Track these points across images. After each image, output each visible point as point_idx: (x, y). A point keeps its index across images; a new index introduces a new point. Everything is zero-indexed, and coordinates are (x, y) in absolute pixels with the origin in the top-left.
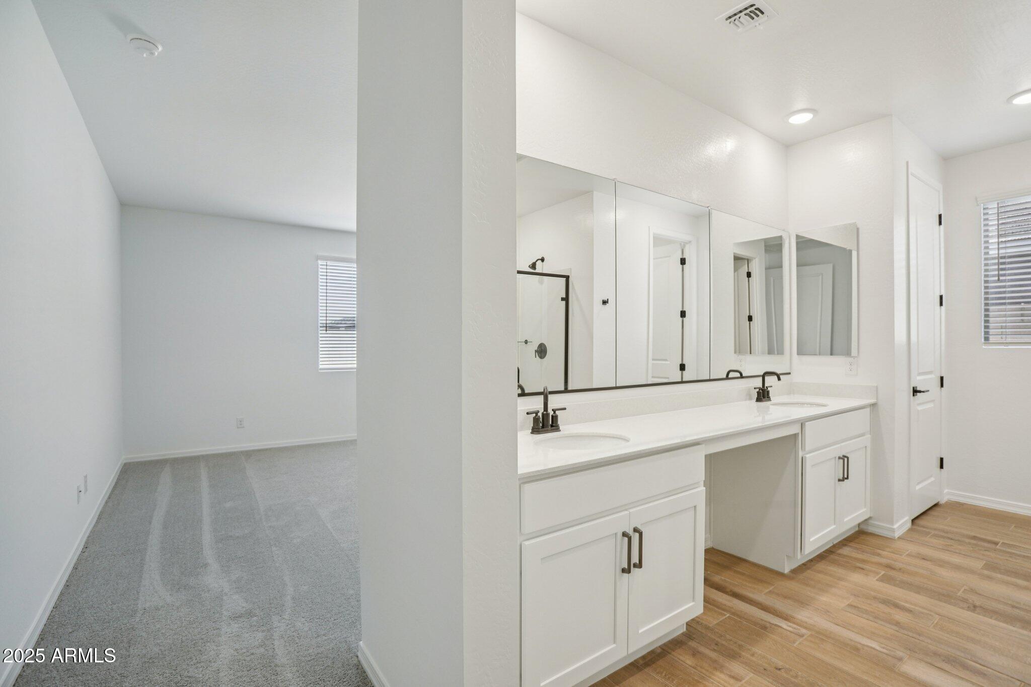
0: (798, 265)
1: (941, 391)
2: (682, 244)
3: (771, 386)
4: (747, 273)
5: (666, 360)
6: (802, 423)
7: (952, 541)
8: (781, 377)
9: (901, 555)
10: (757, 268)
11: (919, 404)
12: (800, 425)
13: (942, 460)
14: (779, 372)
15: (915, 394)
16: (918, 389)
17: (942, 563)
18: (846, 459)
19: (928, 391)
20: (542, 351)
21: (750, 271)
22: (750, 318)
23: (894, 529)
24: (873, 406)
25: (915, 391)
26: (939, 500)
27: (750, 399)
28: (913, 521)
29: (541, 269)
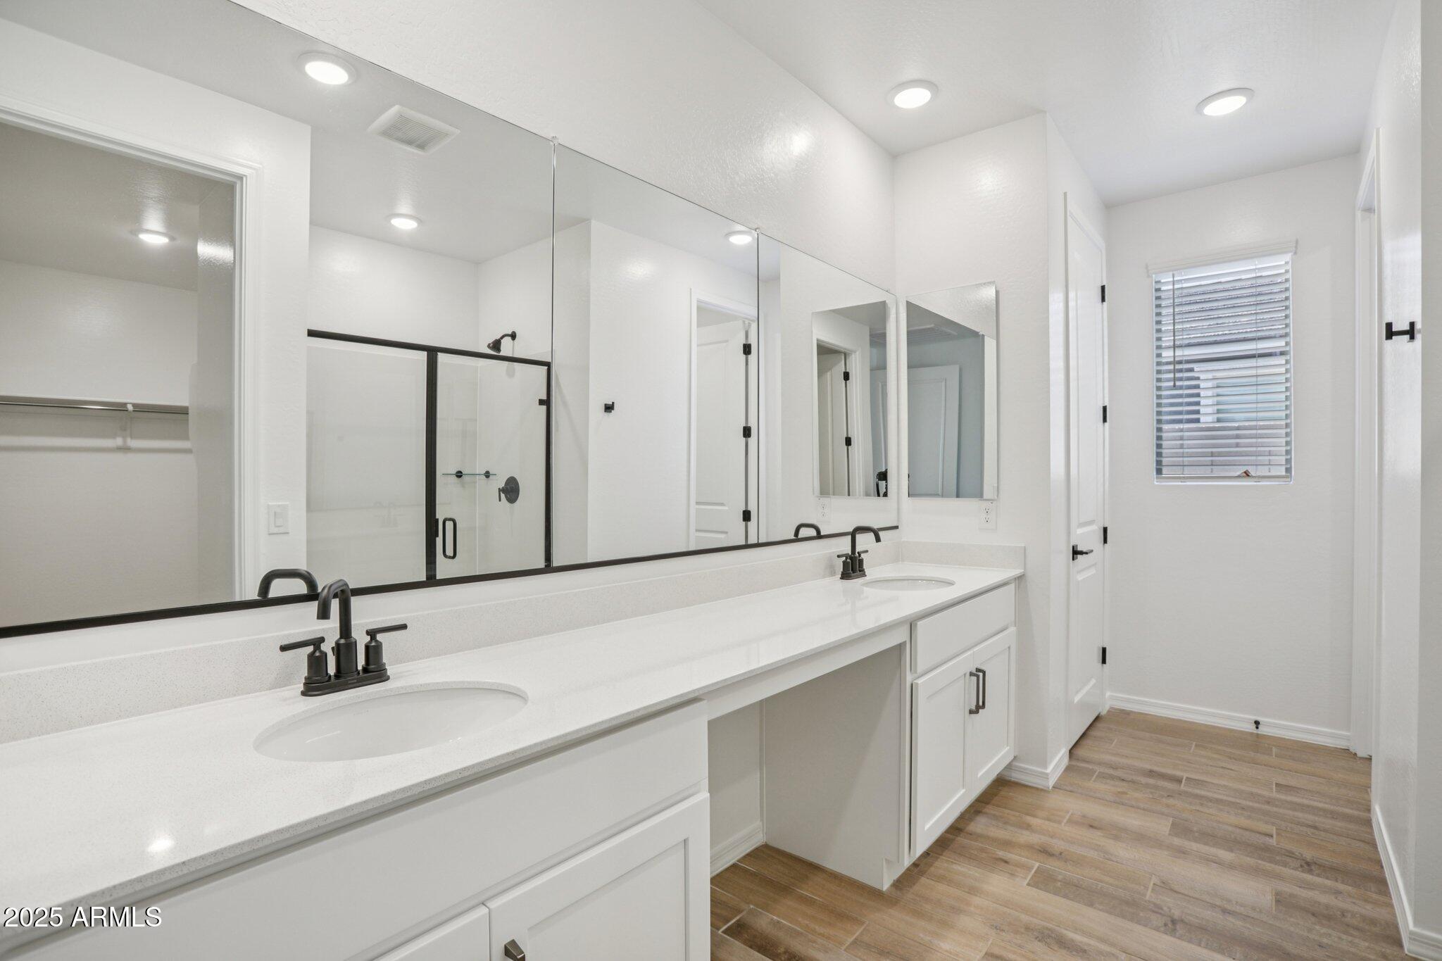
0: (909, 367)
1: (1104, 547)
2: (747, 322)
3: (867, 551)
4: (844, 373)
5: (722, 504)
6: (912, 624)
7: (1124, 784)
8: (881, 534)
9: (1060, 822)
10: (858, 365)
11: (1079, 572)
12: (908, 626)
13: (1104, 650)
14: (875, 527)
15: (1075, 556)
16: (1079, 549)
17: (1117, 832)
18: (981, 674)
19: (1092, 551)
20: (511, 490)
21: (847, 371)
22: (848, 442)
23: (1047, 774)
24: (1020, 579)
25: (1076, 553)
26: (1100, 710)
27: (833, 574)
28: (1071, 751)
29: (511, 353)
